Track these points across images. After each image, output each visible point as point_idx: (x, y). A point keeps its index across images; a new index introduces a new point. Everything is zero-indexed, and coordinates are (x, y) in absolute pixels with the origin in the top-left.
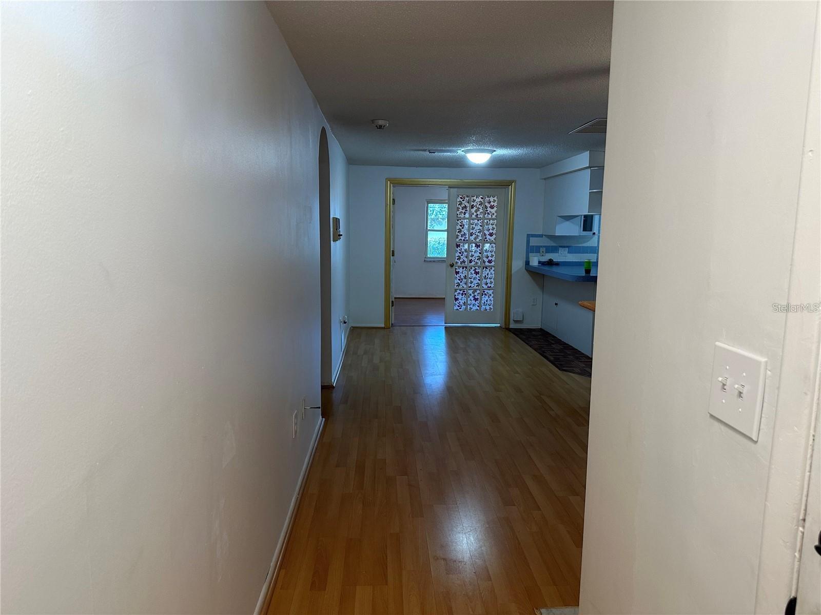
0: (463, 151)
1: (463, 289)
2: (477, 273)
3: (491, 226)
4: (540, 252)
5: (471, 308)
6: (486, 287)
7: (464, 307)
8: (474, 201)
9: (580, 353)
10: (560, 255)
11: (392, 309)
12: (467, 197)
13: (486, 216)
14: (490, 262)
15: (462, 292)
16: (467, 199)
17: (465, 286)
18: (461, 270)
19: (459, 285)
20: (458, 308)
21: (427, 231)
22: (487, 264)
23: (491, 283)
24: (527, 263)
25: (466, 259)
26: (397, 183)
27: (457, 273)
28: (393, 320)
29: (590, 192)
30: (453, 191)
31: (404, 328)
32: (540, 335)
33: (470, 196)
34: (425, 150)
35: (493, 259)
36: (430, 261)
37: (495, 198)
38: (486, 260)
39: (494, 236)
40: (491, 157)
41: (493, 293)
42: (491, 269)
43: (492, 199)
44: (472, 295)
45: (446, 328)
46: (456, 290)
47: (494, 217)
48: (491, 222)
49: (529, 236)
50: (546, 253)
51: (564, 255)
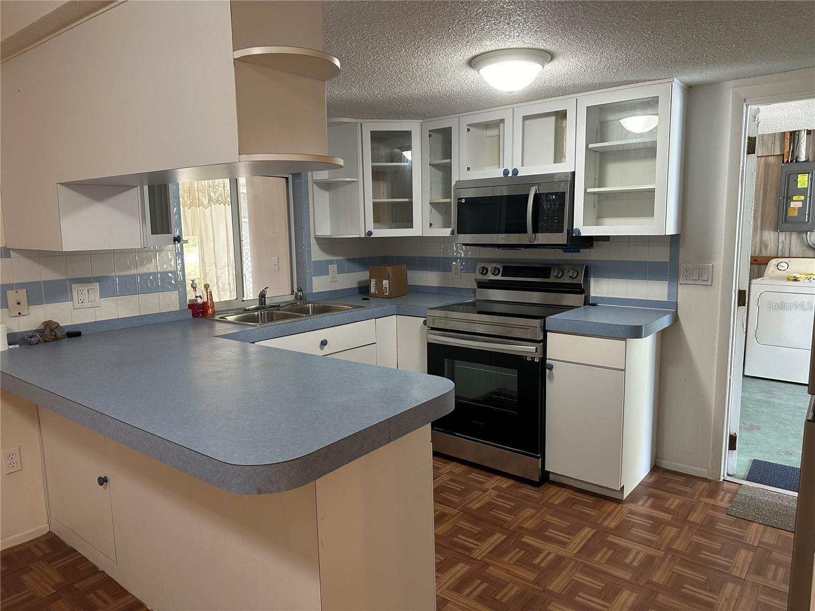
4: (7, 307)
10: (77, 305)
50: (30, 303)
51: (89, 305)
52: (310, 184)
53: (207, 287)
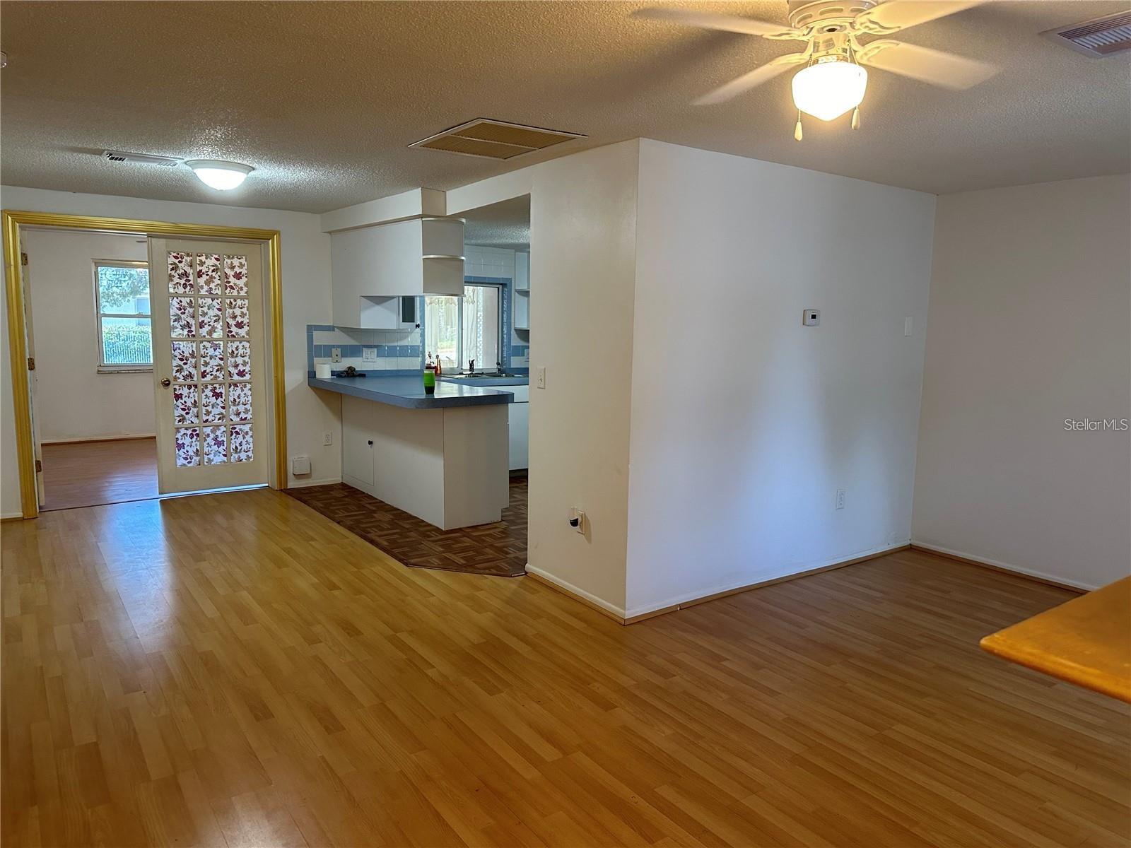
0: (186, 163)
1: (192, 425)
2: (217, 395)
3: (241, 310)
4: (331, 357)
5: (210, 461)
6: (238, 419)
7: (196, 459)
8: (202, 264)
9: (422, 524)
10: (365, 360)
11: (39, 480)
12: (188, 255)
13: (227, 291)
14: (241, 374)
15: (189, 432)
16: (189, 259)
17: (196, 421)
18: (185, 391)
19: (182, 419)
20: (186, 462)
21: (99, 316)
22: (236, 378)
23: (247, 411)
24: (312, 375)
25: (193, 371)
26: (27, 221)
27: (178, 397)
28: (42, 498)
29: (424, 259)
30: (159, 244)
31: (69, 515)
32: (346, 496)
33: (194, 255)
34: (100, 153)
35: (247, 369)
36: (111, 373)
37: (243, 261)
38: (234, 371)
39: (246, 328)
40: (246, 179)
41: (251, 429)
42: (245, 386)
43: (236, 262)
44: (212, 436)
45: (163, 502)
46: (178, 430)
47: (242, 293)
48: (239, 302)
49: (310, 329)
50: (342, 356)
51: (371, 360)
52: (513, 291)
53: (437, 356)
